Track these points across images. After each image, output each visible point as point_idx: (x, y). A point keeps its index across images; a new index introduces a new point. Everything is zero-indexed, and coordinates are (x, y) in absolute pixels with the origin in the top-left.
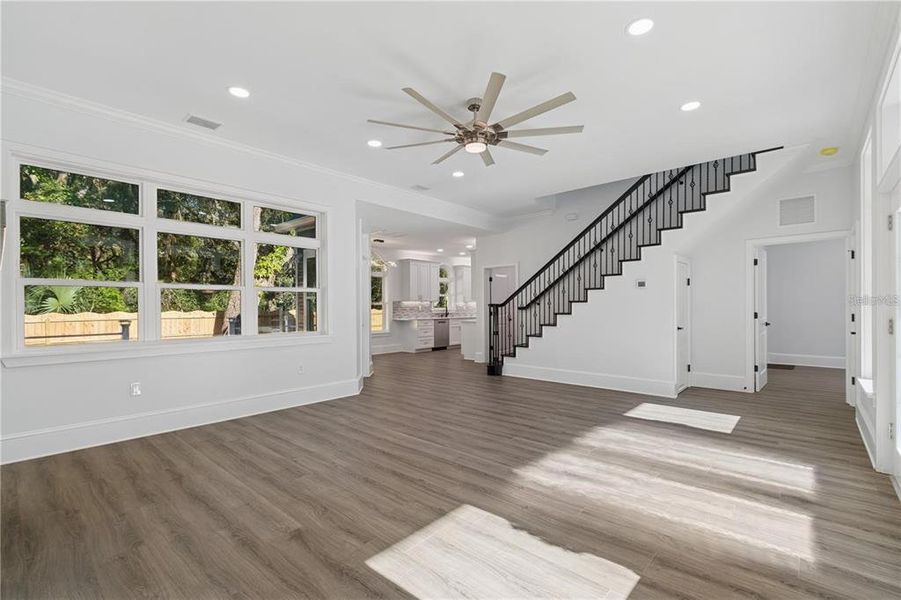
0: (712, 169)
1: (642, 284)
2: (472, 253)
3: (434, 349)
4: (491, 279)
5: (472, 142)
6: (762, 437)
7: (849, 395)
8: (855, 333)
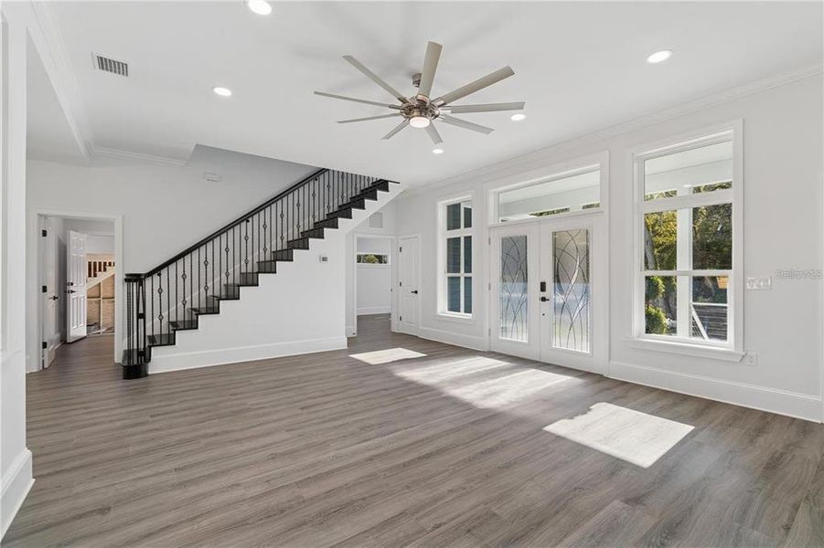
1: (325, 259)
7: (396, 327)
8: (416, 292)
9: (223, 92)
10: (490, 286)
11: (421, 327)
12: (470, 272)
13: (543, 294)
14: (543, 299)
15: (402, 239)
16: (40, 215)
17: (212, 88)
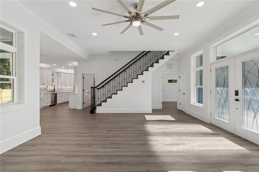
0: (160, 53)
1: (144, 82)
2: (75, 68)
3: (50, 106)
4: (84, 78)
5: (135, 21)
6: (182, 120)
7: (179, 107)
8: (184, 94)
9: (95, 34)
10: (211, 93)
11: (186, 108)
12: (202, 85)
13: (237, 97)
14: (237, 100)
15: (181, 73)
16: (82, 74)
17: (92, 34)
